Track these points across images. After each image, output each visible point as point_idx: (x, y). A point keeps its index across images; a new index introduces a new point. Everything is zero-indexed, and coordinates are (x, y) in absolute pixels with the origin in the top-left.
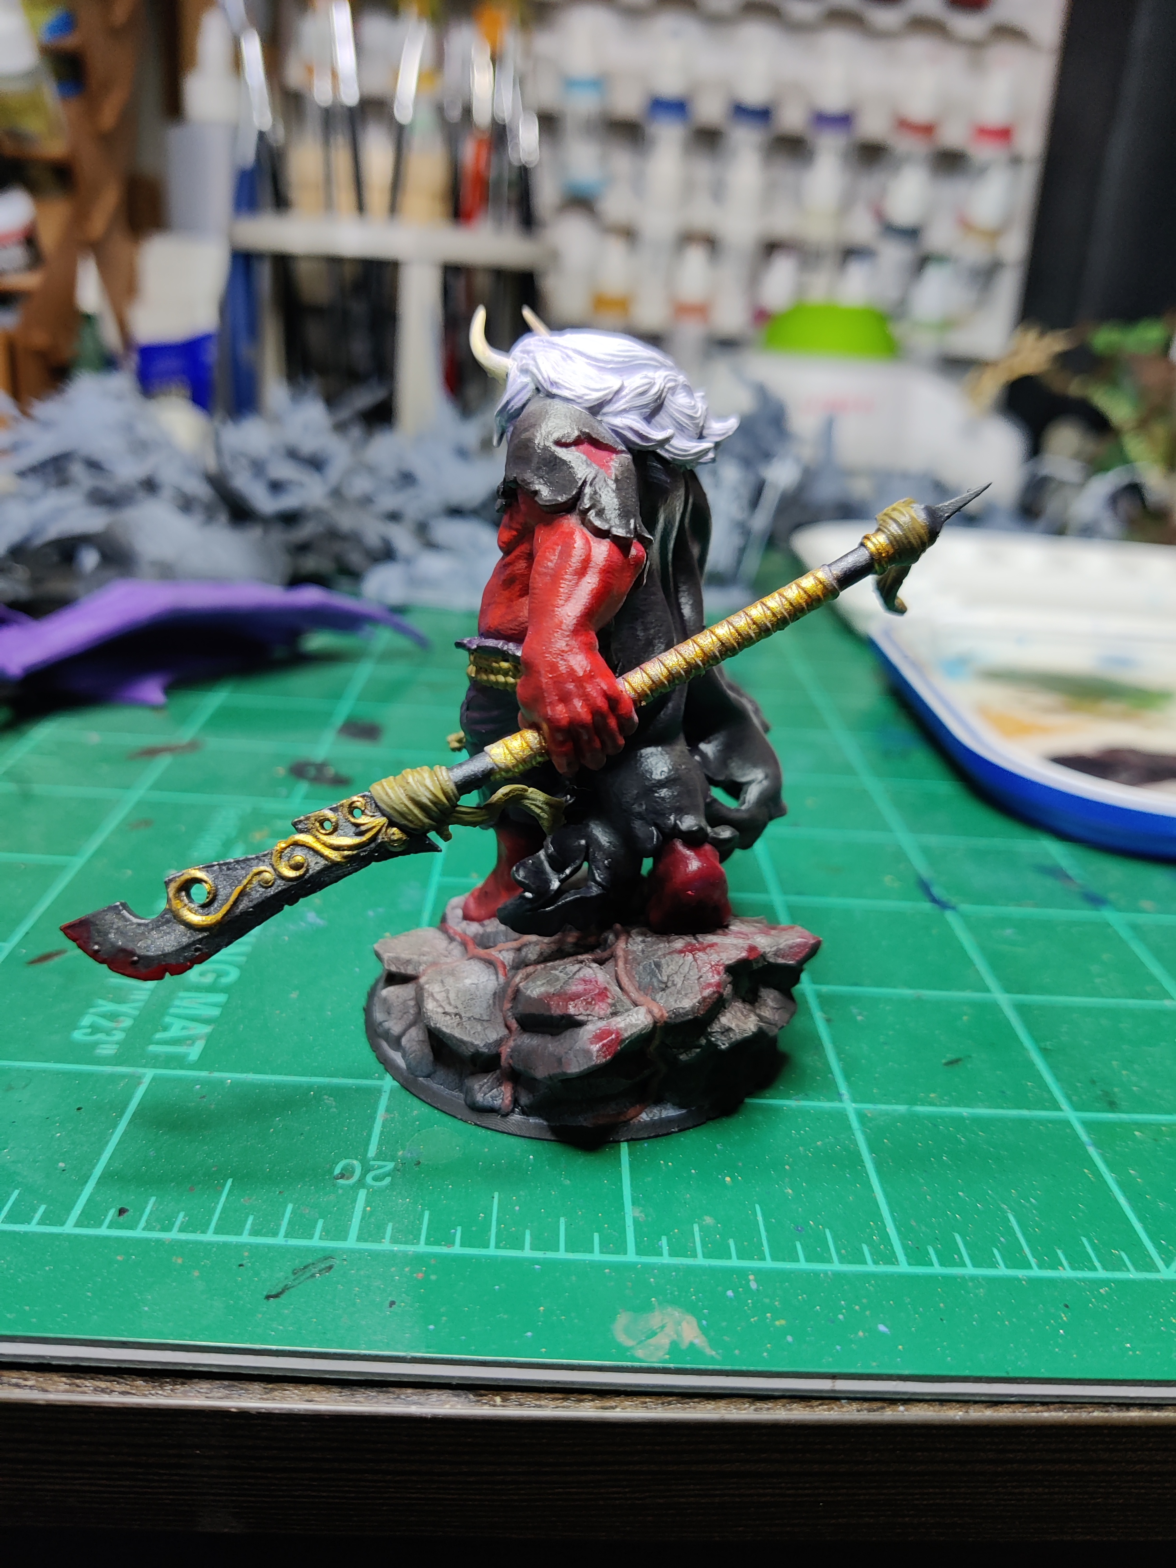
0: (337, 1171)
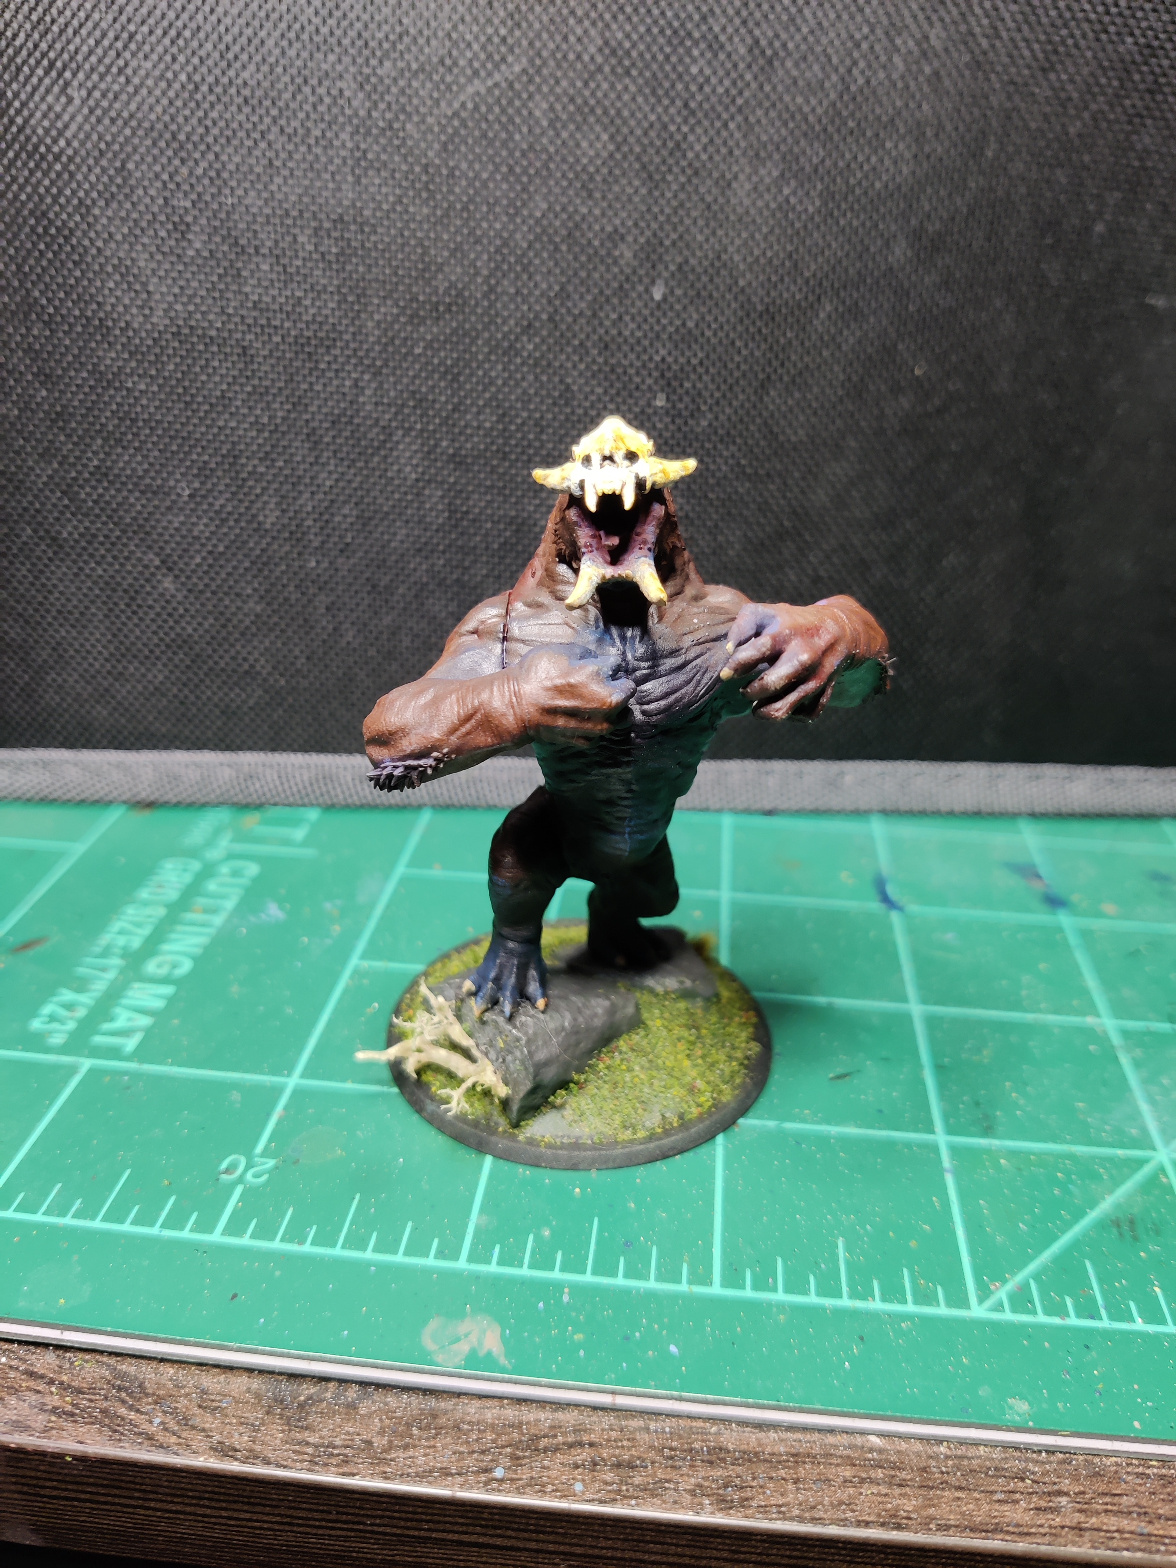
0: (224, 1165)
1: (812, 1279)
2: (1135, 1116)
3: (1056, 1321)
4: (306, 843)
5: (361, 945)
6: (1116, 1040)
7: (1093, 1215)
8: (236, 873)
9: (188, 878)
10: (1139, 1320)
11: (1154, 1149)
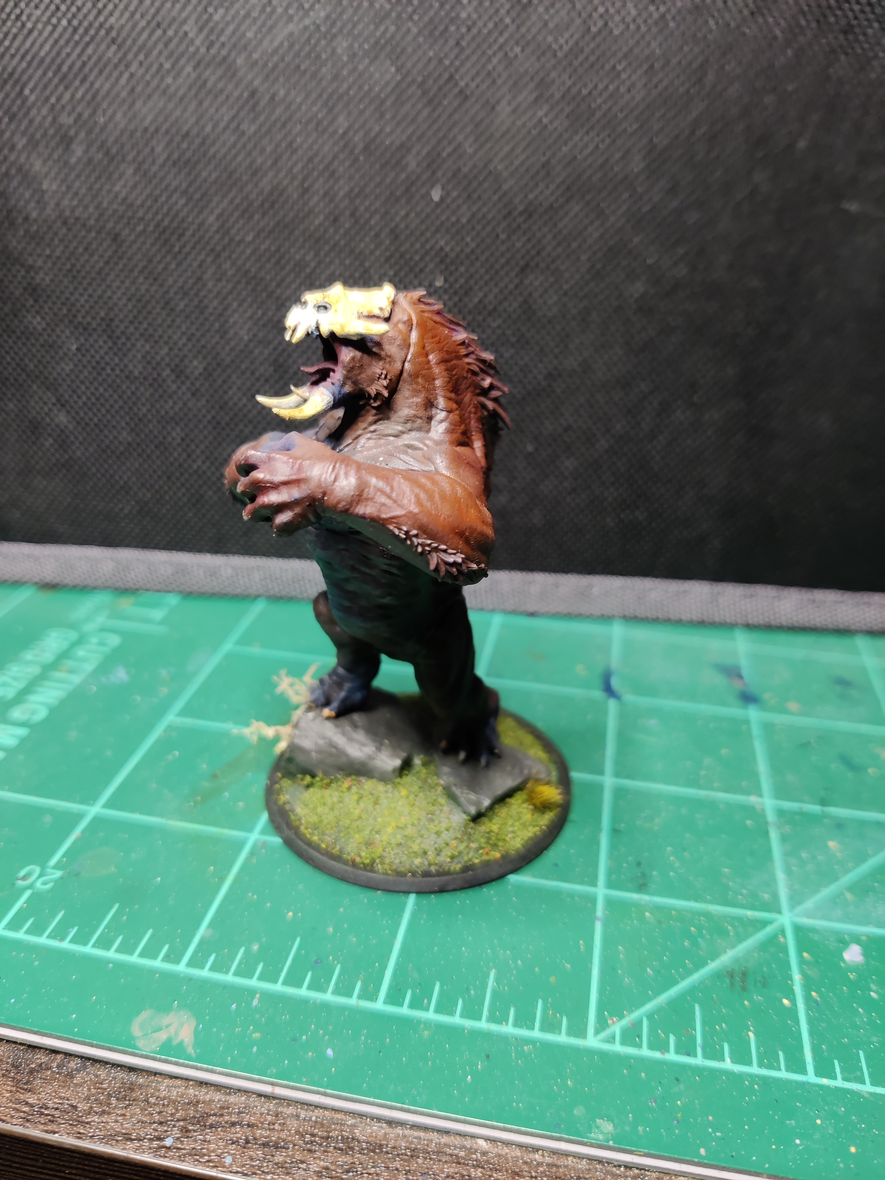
0: (22, 873)
1: (460, 1002)
2: (771, 884)
3: (657, 1055)
4: (162, 623)
5: (179, 704)
6: (771, 817)
7: (713, 966)
8: (101, 644)
9: (65, 645)
10: (728, 1060)
11: (779, 912)
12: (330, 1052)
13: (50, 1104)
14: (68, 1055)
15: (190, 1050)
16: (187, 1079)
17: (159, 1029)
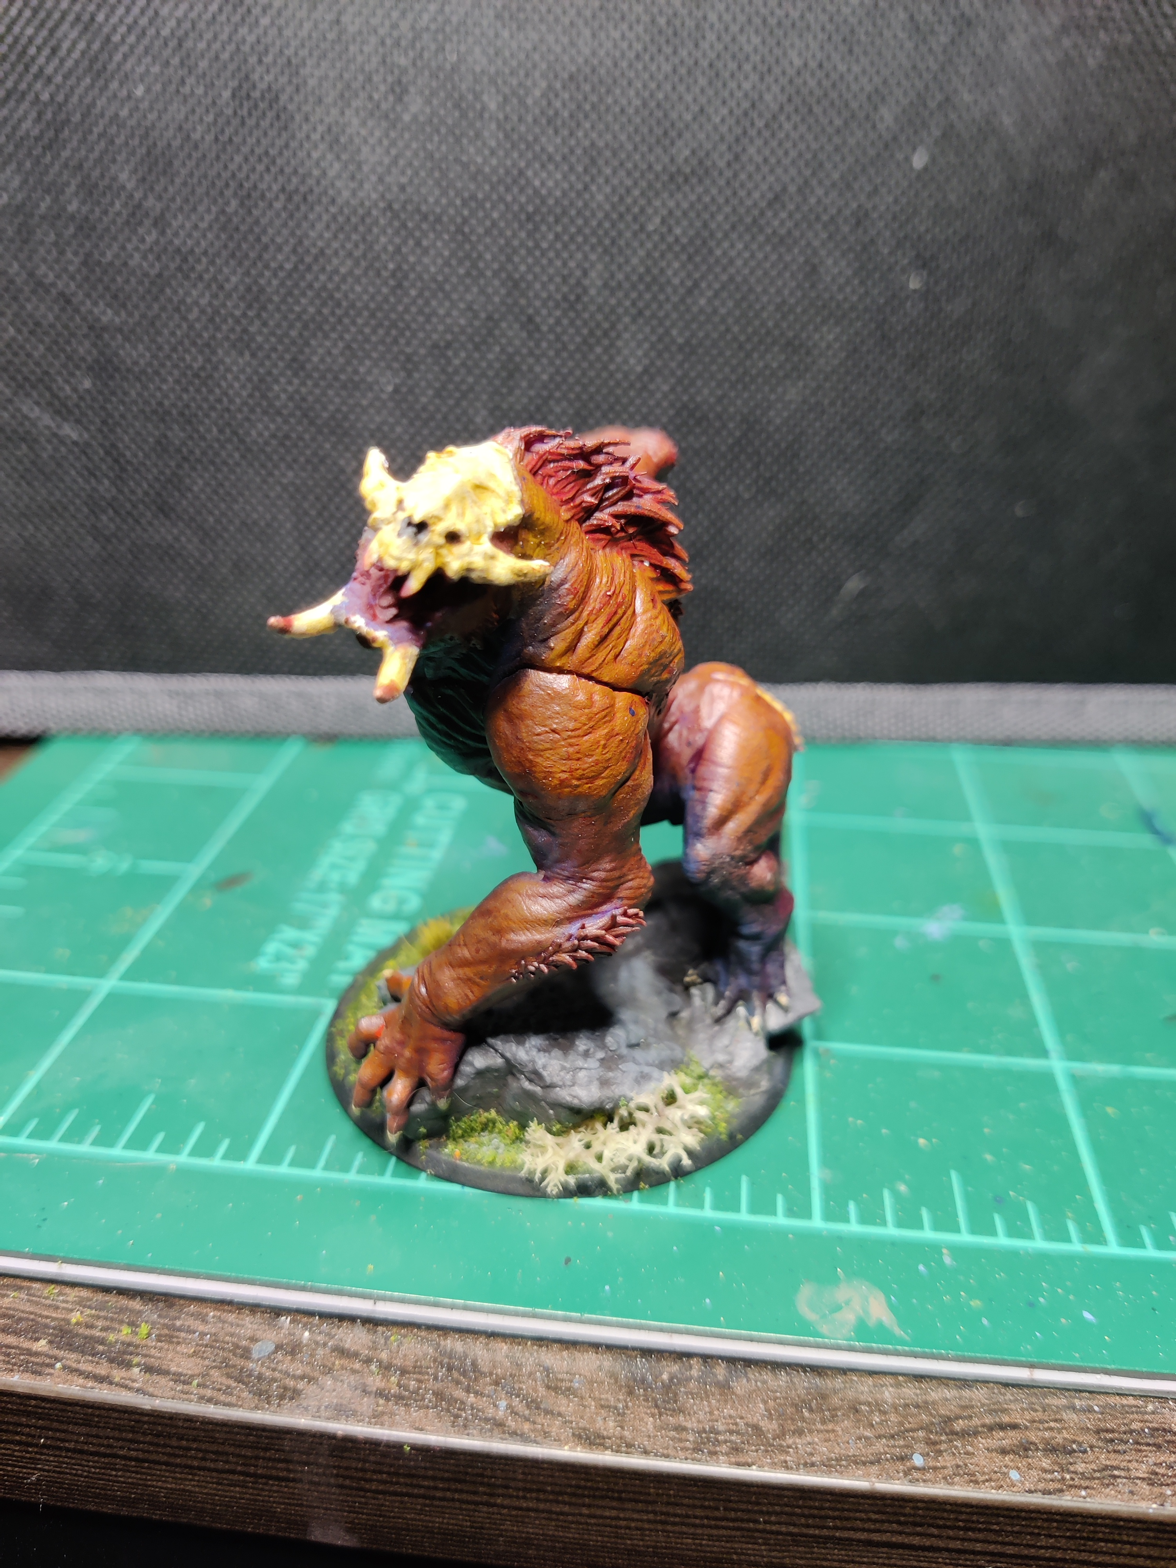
8: (442, 807)
12: (1087, 1315)
13: (720, 1426)
14: (707, 1358)
15: (898, 1332)
16: (894, 1374)
17: (838, 1308)
